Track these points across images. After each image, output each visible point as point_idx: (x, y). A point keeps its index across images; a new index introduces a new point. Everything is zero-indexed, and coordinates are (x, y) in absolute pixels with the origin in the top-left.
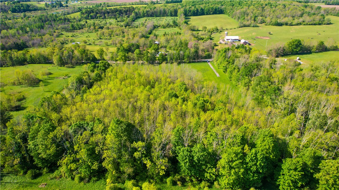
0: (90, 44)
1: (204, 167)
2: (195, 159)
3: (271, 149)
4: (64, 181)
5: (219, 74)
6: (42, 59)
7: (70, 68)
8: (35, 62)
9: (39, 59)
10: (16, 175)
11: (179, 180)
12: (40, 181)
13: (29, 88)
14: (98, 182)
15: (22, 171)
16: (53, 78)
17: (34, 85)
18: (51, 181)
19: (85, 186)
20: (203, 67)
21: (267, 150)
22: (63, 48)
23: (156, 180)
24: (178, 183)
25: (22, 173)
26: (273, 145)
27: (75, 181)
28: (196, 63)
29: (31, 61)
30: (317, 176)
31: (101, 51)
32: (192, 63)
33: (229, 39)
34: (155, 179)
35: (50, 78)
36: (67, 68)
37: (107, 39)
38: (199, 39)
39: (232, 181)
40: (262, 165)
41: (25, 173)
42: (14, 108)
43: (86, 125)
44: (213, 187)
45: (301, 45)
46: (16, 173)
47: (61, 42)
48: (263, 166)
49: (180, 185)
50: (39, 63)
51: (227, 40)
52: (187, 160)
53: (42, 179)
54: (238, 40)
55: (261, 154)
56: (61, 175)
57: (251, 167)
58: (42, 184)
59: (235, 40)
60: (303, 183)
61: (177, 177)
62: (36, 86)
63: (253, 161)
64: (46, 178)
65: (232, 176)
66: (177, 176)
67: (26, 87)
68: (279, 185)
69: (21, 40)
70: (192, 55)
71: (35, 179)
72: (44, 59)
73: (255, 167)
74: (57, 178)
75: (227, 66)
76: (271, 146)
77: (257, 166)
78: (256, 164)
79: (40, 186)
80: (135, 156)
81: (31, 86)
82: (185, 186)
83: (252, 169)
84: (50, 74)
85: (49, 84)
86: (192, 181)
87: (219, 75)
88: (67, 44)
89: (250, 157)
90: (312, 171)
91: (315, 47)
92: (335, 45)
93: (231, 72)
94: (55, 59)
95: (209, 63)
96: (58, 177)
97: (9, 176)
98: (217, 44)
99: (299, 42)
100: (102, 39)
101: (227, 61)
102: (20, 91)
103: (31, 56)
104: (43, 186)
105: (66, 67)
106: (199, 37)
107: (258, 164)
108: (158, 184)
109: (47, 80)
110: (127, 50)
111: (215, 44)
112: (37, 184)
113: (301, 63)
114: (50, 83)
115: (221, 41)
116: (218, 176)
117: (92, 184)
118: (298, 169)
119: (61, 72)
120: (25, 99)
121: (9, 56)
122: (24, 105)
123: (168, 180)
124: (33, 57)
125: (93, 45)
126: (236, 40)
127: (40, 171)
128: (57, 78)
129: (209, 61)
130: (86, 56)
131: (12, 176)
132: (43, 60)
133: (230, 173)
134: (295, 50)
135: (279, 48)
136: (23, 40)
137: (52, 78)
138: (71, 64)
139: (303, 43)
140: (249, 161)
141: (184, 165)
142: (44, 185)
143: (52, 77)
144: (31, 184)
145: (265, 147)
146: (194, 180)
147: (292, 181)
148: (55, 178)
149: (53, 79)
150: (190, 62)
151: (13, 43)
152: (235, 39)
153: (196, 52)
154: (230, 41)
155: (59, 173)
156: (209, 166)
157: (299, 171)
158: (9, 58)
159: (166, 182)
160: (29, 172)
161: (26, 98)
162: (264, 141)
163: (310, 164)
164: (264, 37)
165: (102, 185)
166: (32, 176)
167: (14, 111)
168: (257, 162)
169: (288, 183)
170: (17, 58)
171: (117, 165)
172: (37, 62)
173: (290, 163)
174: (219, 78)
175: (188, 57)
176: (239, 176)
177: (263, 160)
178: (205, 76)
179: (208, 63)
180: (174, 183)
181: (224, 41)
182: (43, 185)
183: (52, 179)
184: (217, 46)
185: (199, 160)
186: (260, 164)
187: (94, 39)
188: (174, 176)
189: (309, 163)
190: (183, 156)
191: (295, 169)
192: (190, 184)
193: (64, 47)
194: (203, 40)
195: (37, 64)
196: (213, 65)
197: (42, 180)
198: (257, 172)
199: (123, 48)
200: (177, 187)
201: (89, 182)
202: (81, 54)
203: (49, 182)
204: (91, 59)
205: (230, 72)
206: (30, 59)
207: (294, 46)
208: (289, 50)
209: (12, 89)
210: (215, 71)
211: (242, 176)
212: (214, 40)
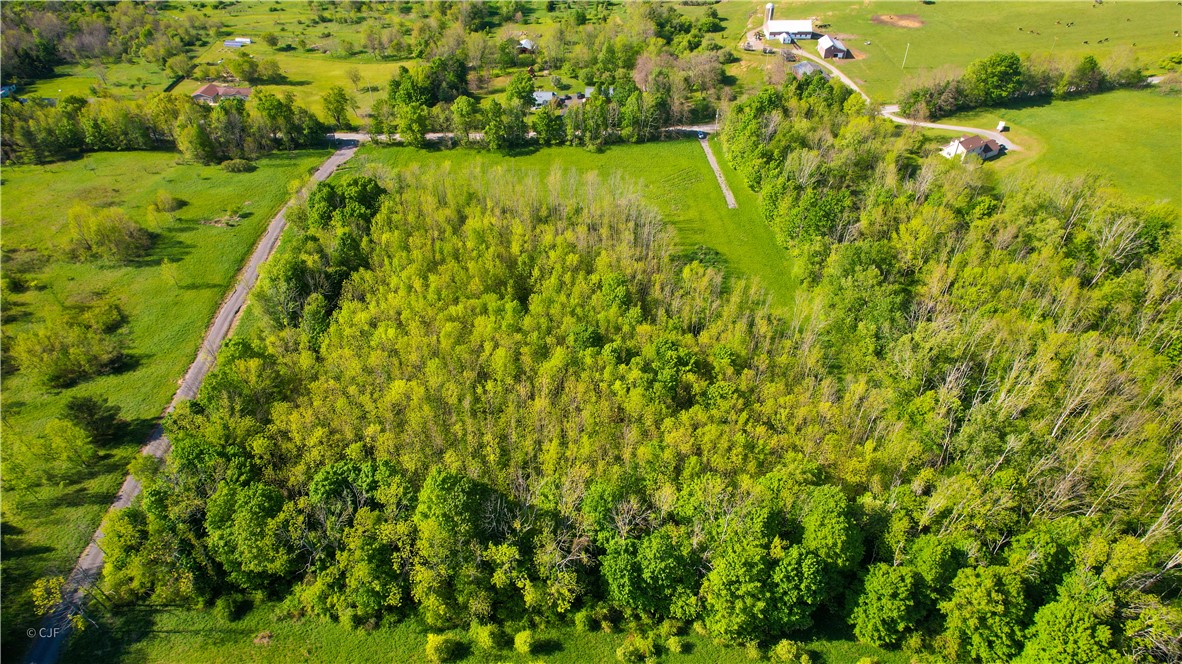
0: (289, 48)
1: (668, 592)
2: (646, 575)
3: (840, 545)
4: (313, 626)
5: (736, 197)
6: (136, 135)
7: (239, 171)
8: (113, 145)
9: (126, 134)
10: (189, 610)
11: (605, 618)
12: (253, 623)
13: (124, 270)
14: (402, 626)
15: (200, 599)
16: (192, 221)
17: (139, 256)
18: (281, 625)
19: (370, 638)
20: (684, 163)
21: (830, 549)
22: (195, 66)
23: (548, 617)
24: (604, 624)
25: (200, 606)
26: (844, 538)
27: (341, 624)
28: (661, 144)
29: (100, 141)
30: (944, 606)
31: (338, 101)
32: (648, 144)
33: (780, 33)
34: (546, 615)
35: (185, 225)
36: (231, 174)
37: (346, 22)
38: (675, 29)
39: (736, 627)
40: (814, 588)
41: (210, 604)
42: (106, 365)
43: (353, 475)
44: (691, 632)
45: (1019, 74)
46: (185, 602)
47: (182, 40)
48: (814, 592)
49: (608, 630)
50: (129, 148)
51: (771, 34)
52: (626, 579)
53: (257, 619)
54: (809, 36)
55: (812, 564)
56: (302, 609)
57: (785, 593)
58: (260, 635)
59: (798, 36)
60: (910, 625)
61: (602, 610)
62: (148, 264)
63: (789, 581)
64: (267, 617)
65: (738, 614)
66: (602, 608)
67: (114, 267)
68: (854, 626)
69: (34, 33)
70: (646, 117)
71: (239, 619)
72: (143, 136)
73: (796, 593)
74: (294, 616)
75: (762, 171)
76: (839, 542)
77: (801, 590)
78: (797, 587)
79: (256, 641)
80: (495, 584)
81: (129, 262)
82: (622, 631)
83: (786, 599)
84: (182, 204)
85: (187, 253)
86: (637, 617)
87: (733, 201)
88: (204, 44)
89: (784, 570)
90: (933, 596)
91: (1066, 78)
92: (1133, 69)
93: (774, 199)
94: (184, 139)
95: (705, 145)
96: (296, 613)
97: (169, 611)
98: (736, 55)
99: (1013, 64)
100: (331, 21)
101: (763, 155)
102: (100, 286)
103: (96, 126)
104: (265, 641)
105: (227, 168)
106: (675, 22)
107: (802, 586)
108: (553, 627)
109: (174, 234)
110: (426, 88)
111: (731, 55)
112: (247, 633)
113: (1010, 146)
114: (188, 246)
115: (751, 39)
116: (704, 612)
117: (386, 632)
118: (901, 596)
119: (213, 191)
120: (128, 322)
121: (22, 128)
122: (129, 348)
123: (580, 617)
124: (104, 127)
125: (301, 49)
126: (803, 36)
127: (244, 596)
128: (207, 220)
129: (705, 135)
130: (288, 119)
131: (177, 612)
132: (141, 140)
133: (733, 608)
134: (996, 92)
135: (943, 84)
136: (40, 35)
137: (189, 226)
138: (240, 158)
139: (1024, 65)
140: (781, 580)
141: (619, 591)
142: (267, 639)
143: (189, 217)
144: (231, 636)
145: (823, 542)
146: (643, 616)
147: (883, 621)
148: (290, 615)
149: (193, 229)
150: (641, 141)
151: (12, 52)
152: (800, 33)
153: (663, 105)
154: (781, 38)
155: (296, 602)
156: (680, 589)
157: (901, 600)
158: (24, 135)
159: (573, 622)
160: (220, 603)
161: (127, 317)
162: (822, 524)
163: (932, 580)
164: (902, 17)
165: (413, 636)
166: (231, 613)
167: (108, 375)
168: (801, 581)
169: (875, 625)
170: (50, 132)
171: (447, 589)
172: (119, 145)
173: (883, 580)
174: (735, 213)
175: (636, 122)
176: (754, 616)
177: (815, 577)
178: (689, 207)
179: (703, 145)
180: (594, 625)
181: (760, 36)
182: (263, 637)
183: (280, 619)
184: (736, 64)
185: (655, 578)
186: (808, 588)
187: (300, 23)
188: (593, 607)
189: (929, 578)
190: (615, 570)
191: (894, 596)
192: (633, 625)
193: (196, 61)
194: (687, 31)
195: (121, 150)
196: (718, 152)
197: (258, 624)
198: (801, 602)
199: (413, 83)
200: (601, 634)
201: (377, 626)
202: (269, 115)
203: (276, 627)
204: (305, 132)
205: (771, 197)
206: (94, 136)
207: (995, 79)
208: (976, 92)
209: (73, 279)
210: (722, 180)
211: (761, 616)
212: (725, 33)
